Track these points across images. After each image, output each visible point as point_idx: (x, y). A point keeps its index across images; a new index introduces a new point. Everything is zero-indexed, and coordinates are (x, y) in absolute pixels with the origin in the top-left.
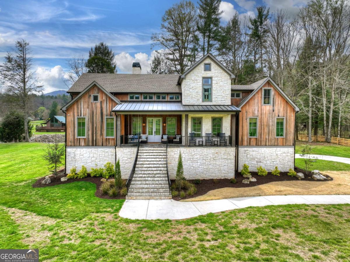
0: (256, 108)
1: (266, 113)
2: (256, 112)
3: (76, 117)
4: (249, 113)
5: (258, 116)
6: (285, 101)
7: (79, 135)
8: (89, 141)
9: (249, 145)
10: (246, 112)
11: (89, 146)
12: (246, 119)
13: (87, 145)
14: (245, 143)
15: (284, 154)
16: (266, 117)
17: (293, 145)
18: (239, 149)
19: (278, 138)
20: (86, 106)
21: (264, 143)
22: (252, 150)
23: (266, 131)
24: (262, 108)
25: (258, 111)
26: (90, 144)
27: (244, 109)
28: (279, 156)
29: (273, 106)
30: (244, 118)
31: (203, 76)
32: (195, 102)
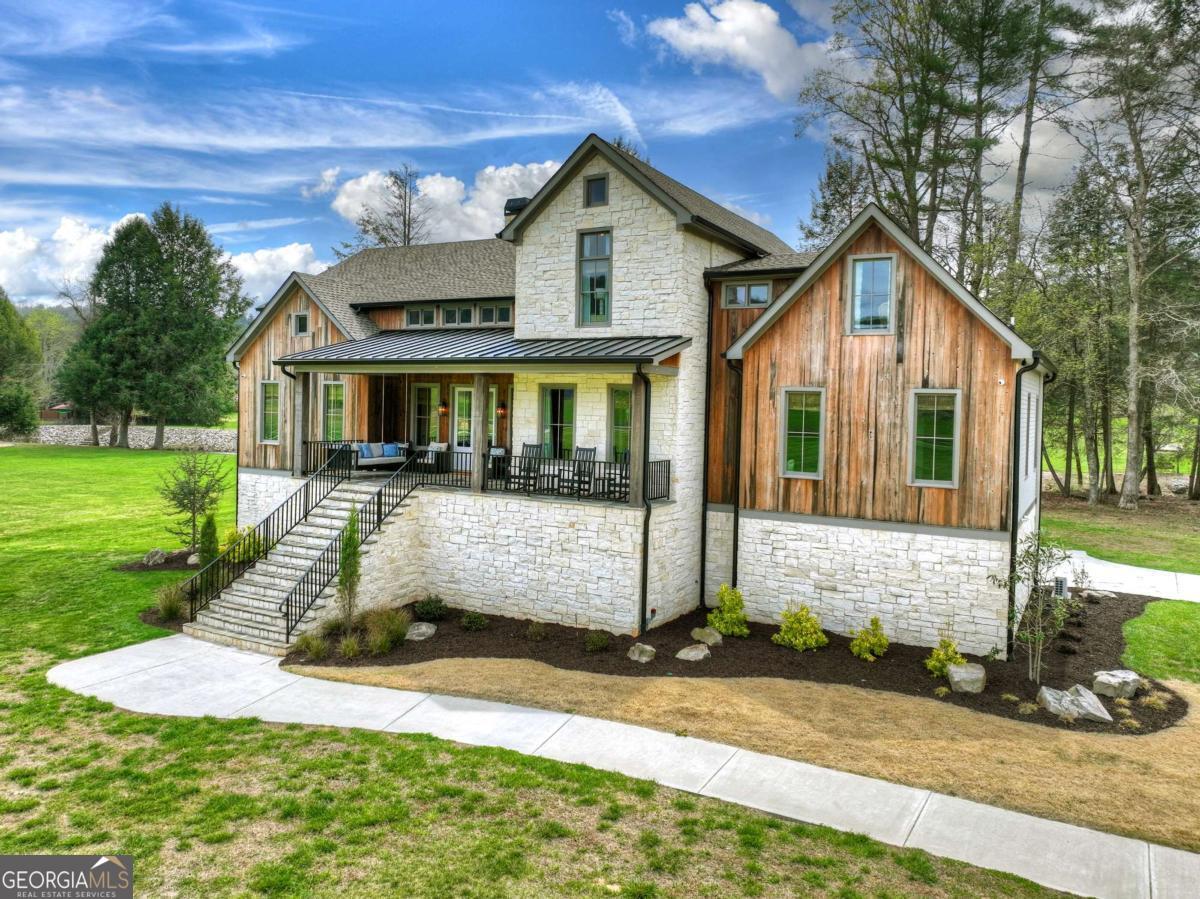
0: (818, 349)
1: (861, 369)
2: (817, 366)
3: (259, 382)
4: (783, 370)
5: (823, 383)
6: (961, 313)
7: (265, 436)
8: (284, 454)
9: (785, 508)
10: (773, 365)
11: (284, 470)
12: (772, 396)
13: (281, 467)
14: (767, 499)
15: (955, 568)
16: (860, 388)
17: (1003, 527)
18: (741, 520)
19: (920, 489)
20: (280, 349)
21: (852, 507)
22: (794, 531)
23: (861, 452)
24: (847, 347)
25: (826, 359)
27: (764, 352)
28: (926, 575)
29: (900, 336)
30: (765, 390)
31: (579, 227)
32: (551, 328)
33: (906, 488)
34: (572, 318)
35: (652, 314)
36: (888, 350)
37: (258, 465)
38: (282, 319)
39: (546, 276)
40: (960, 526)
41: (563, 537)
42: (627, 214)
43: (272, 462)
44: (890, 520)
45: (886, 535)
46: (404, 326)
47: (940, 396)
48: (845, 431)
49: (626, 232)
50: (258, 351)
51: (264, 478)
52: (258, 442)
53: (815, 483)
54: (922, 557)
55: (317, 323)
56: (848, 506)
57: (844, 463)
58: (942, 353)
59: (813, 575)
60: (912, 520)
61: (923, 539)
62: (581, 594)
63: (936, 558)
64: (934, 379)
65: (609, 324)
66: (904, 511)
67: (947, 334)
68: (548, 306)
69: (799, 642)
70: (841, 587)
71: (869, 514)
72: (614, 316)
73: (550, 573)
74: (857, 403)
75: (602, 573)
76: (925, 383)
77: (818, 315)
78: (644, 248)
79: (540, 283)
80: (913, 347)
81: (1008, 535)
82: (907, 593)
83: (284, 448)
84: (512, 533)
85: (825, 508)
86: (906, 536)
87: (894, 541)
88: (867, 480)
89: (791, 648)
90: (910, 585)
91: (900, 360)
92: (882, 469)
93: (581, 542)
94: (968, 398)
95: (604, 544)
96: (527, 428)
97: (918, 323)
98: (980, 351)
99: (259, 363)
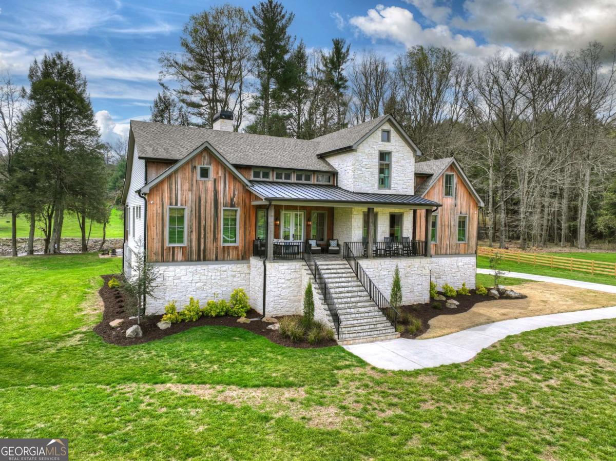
1: (447, 208)
3: (167, 207)
7: (172, 240)
8: (191, 252)
11: (192, 261)
13: (188, 259)
16: (447, 215)
19: (459, 244)
23: (447, 234)
24: (444, 201)
26: (195, 257)
28: (460, 269)
31: (380, 149)
33: (456, 244)
34: (376, 185)
35: (405, 187)
36: (453, 202)
37: (167, 259)
38: (189, 170)
39: (367, 167)
40: (467, 254)
42: (397, 147)
44: (453, 254)
45: (452, 259)
47: (463, 217)
48: (443, 227)
49: (397, 154)
50: (166, 187)
51: (171, 268)
52: (166, 245)
53: (436, 245)
54: (460, 264)
55: (218, 173)
56: (443, 251)
57: (443, 238)
58: (464, 204)
59: (435, 274)
60: (458, 254)
61: (460, 259)
63: (462, 264)
64: (463, 212)
65: (390, 189)
66: (456, 251)
67: (465, 198)
70: (441, 277)
71: (448, 253)
72: (392, 186)
74: (446, 219)
76: (461, 213)
78: (403, 161)
80: (458, 202)
81: (476, 255)
82: (456, 275)
85: (438, 252)
86: (456, 258)
87: (454, 260)
88: (448, 242)
90: (457, 273)
91: (456, 206)
92: (451, 239)
93: (412, 273)
94: (469, 217)
95: (420, 272)
97: (459, 195)
98: (472, 204)
99: (166, 195)
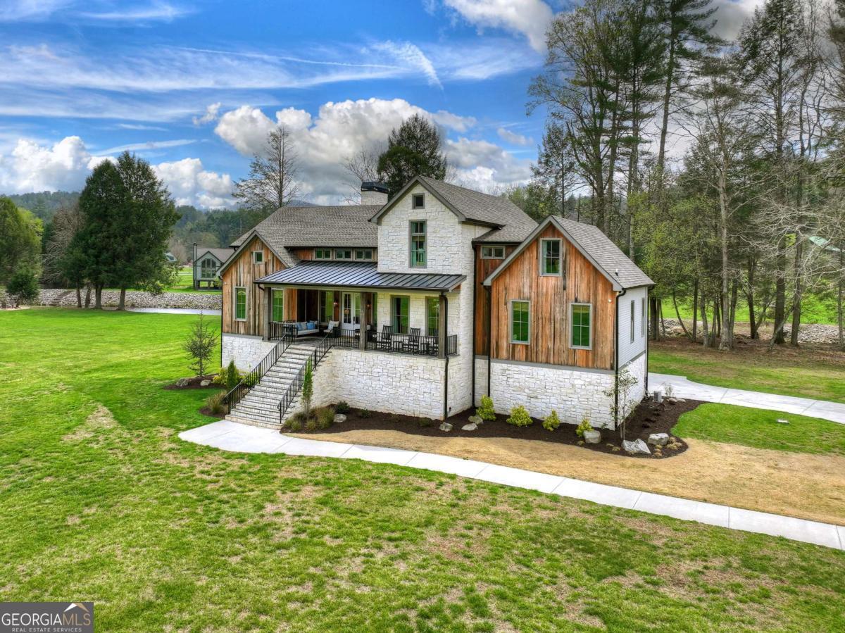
0: (527, 281)
1: (547, 292)
2: (526, 290)
3: (234, 287)
4: (511, 291)
5: (530, 298)
6: (591, 268)
7: (238, 316)
8: (250, 327)
9: (512, 358)
10: (506, 289)
11: (250, 334)
12: (506, 304)
13: (247, 334)
14: (504, 353)
15: (591, 387)
16: (547, 301)
17: (612, 368)
18: (492, 364)
19: (575, 350)
20: (246, 270)
21: (544, 358)
22: (516, 369)
23: (548, 332)
24: (540, 281)
25: (531, 287)
26: (252, 332)
27: (501, 283)
28: (579, 391)
29: (564, 278)
30: (502, 301)
31: (410, 218)
32: (396, 268)
33: (568, 350)
34: (407, 263)
35: (447, 263)
36: (559, 283)
37: (234, 331)
38: (248, 254)
39: (393, 241)
40: (593, 368)
41: (406, 373)
42: (433, 214)
43: (242, 330)
44: (561, 365)
45: (560, 372)
46: (314, 259)
47: (583, 306)
48: (540, 321)
49: (434, 223)
50: (233, 270)
51: (237, 339)
52: (234, 319)
53: (527, 346)
54: (576, 382)
55: (267, 257)
56: (542, 357)
57: (540, 338)
58: (583, 286)
59: (527, 390)
60: (572, 365)
61: (576, 373)
62: (416, 400)
63: (583, 383)
64: (580, 298)
65: (426, 267)
66: (568, 360)
67: (585, 277)
68: (394, 257)
69: (519, 422)
70: (539, 397)
71: (552, 362)
72: (428, 263)
73: (400, 390)
74: (546, 309)
75: (426, 390)
76: (576, 300)
77: (526, 266)
78: (442, 231)
79: (390, 245)
80: (571, 283)
81: (614, 372)
82: (570, 399)
83: (249, 323)
84: (381, 371)
85: (531, 358)
86: (568, 372)
87: (564, 374)
88: (551, 345)
89: (516, 425)
90: (571, 396)
91: (565, 289)
92: (557, 340)
93: (415, 375)
94: (595, 308)
95: (427, 376)
96: (384, 317)
97: (572, 271)
98: (600, 287)
99: (234, 277)
